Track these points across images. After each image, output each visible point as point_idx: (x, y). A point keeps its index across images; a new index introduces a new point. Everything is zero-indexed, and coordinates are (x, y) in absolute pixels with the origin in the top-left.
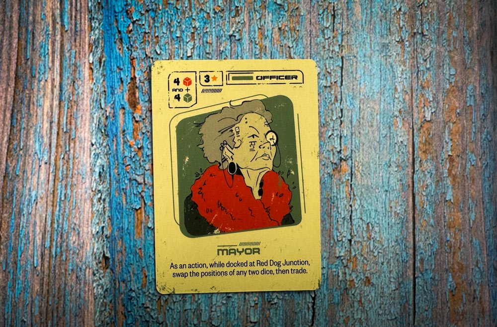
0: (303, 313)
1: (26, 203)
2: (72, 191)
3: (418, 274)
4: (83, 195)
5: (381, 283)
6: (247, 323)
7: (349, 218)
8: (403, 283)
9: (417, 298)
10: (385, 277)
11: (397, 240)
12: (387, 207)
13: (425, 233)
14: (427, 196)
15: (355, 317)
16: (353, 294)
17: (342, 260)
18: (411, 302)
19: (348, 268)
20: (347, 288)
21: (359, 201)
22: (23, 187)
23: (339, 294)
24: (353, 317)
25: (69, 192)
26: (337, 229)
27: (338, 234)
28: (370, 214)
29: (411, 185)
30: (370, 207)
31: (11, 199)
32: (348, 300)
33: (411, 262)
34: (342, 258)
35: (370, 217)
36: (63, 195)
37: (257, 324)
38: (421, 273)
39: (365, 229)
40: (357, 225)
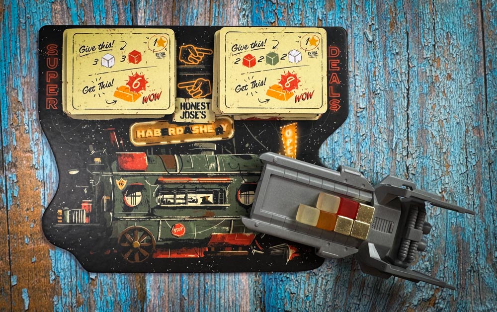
0: (400, 101)
1: (190, 19)
2: (223, 10)
3: (488, 72)
4: (232, 12)
5: (460, 78)
6: (357, 109)
7: (432, 28)
8: (477, 79)
9: (488, 90)
10: (462, 74)
11: (470, 46)
12: (462, 20)
13: (492, 41)
14: (492, 12)
15: (441, 104)
16: (438, 87)
17: (428, 60)
18: (484, 94)
19: (434, 66)
20: (433, 82)
21: (440, 16)
22: (187, 6)
23: (427, 87)
24: (439, 104)
25: (221, 10)
26: (424, 37)
27: (425, 41)
28: (449, 25)
29: (479, 4)
30: (448, 20)
31: (178, 16)
32: (434, 91)
33: (482, 62)
34: (429, 59)
35: (449, 28)
36: (217, 12)
37: (365, 110)
38: (490, 71)
39: (445, 37)
40: (439, 34)
